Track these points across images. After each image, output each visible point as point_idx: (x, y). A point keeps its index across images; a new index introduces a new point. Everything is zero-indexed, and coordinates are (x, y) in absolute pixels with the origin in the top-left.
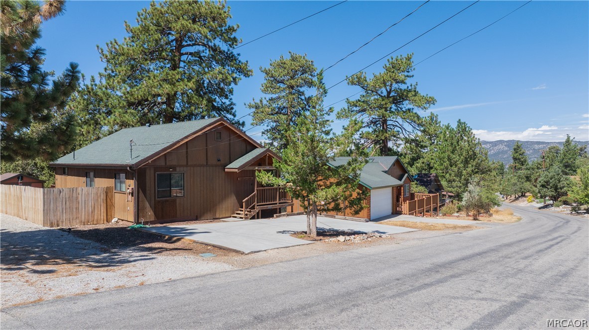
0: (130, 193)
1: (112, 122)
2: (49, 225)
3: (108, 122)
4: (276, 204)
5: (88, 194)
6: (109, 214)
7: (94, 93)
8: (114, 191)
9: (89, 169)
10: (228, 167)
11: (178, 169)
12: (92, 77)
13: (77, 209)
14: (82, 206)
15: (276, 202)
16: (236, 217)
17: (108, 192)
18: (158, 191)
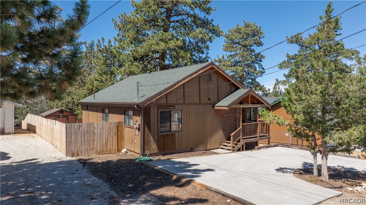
0: (137, 128)
1: (123, 72)
2: (70, 155)
3: (120, 72)
4: (257, 137)
5: (103, 128)
6: (119, 145)
7: (110, 51)
8: (124, 125)
9: (105, 107)
10: (217, 105)
11: (177, 107)
12: (109, 40)
13: (93, 141)
14: (97, 138)
15: (256, 136)
16: (223, 149)
17: (119, 127)
18: (160, 126)
